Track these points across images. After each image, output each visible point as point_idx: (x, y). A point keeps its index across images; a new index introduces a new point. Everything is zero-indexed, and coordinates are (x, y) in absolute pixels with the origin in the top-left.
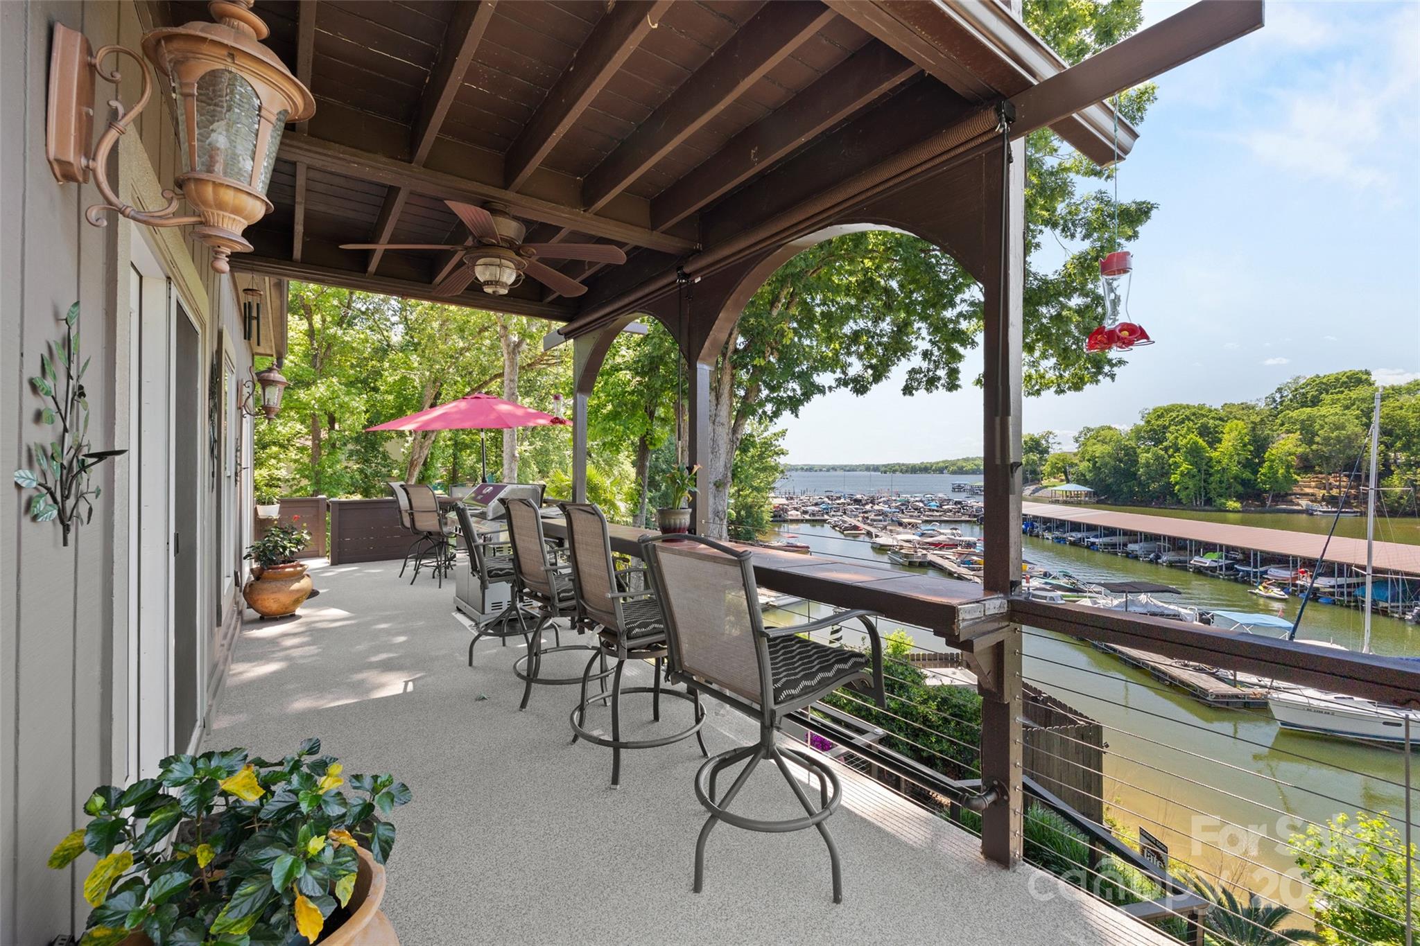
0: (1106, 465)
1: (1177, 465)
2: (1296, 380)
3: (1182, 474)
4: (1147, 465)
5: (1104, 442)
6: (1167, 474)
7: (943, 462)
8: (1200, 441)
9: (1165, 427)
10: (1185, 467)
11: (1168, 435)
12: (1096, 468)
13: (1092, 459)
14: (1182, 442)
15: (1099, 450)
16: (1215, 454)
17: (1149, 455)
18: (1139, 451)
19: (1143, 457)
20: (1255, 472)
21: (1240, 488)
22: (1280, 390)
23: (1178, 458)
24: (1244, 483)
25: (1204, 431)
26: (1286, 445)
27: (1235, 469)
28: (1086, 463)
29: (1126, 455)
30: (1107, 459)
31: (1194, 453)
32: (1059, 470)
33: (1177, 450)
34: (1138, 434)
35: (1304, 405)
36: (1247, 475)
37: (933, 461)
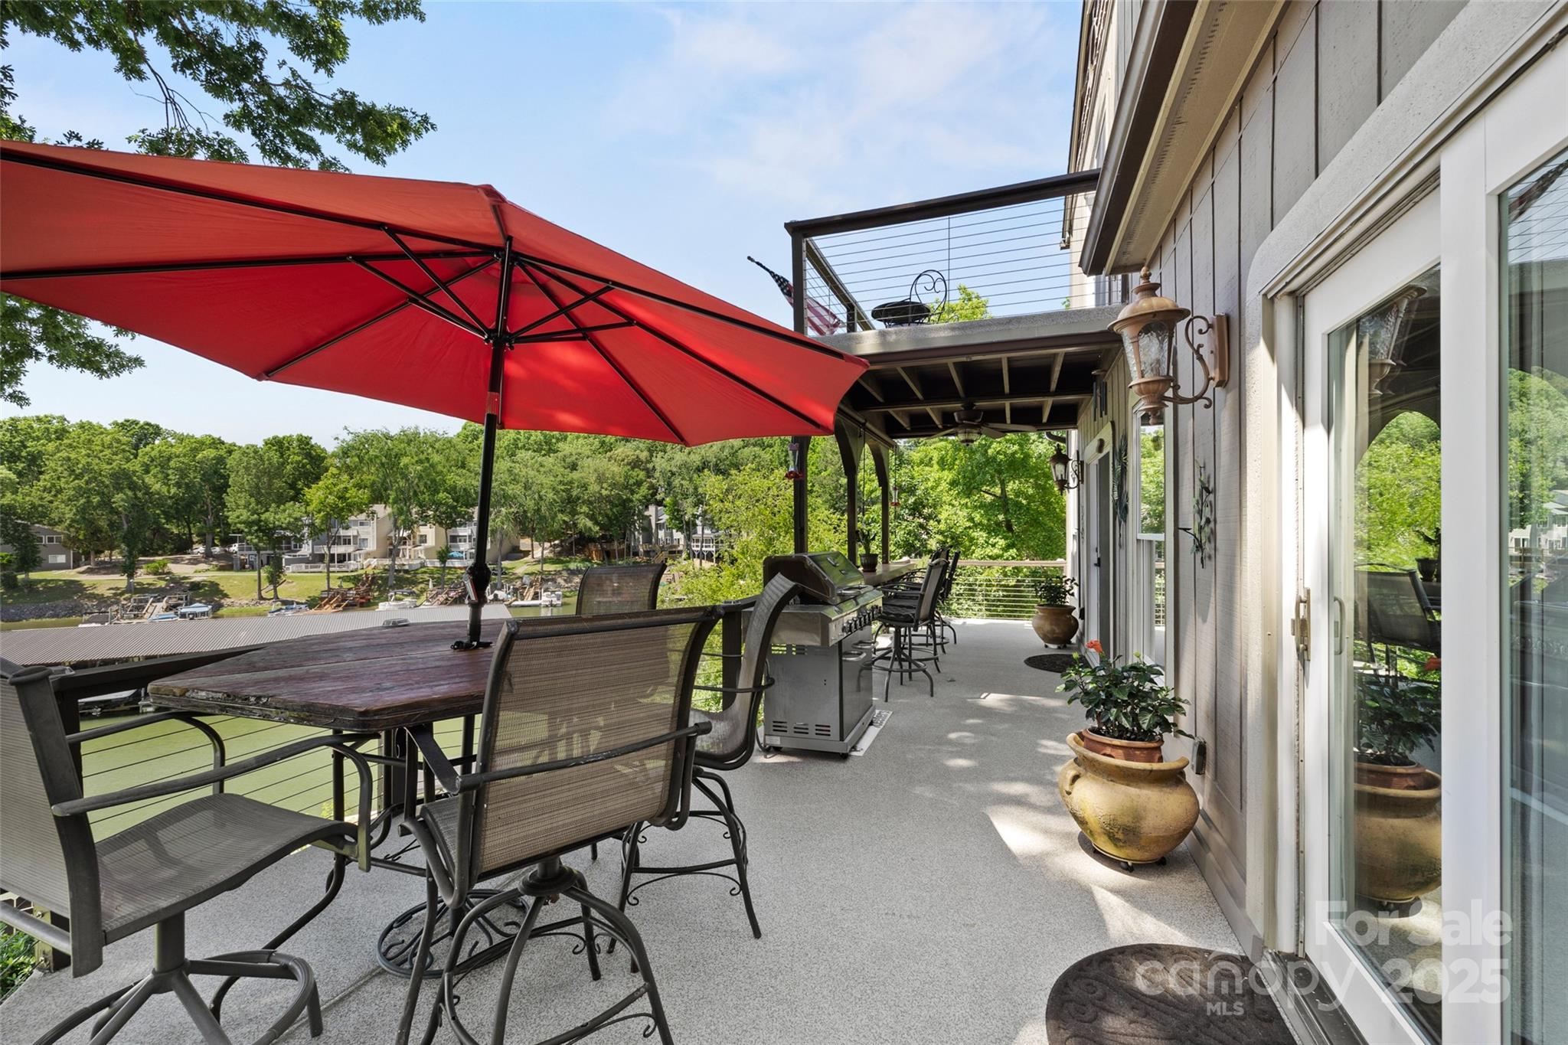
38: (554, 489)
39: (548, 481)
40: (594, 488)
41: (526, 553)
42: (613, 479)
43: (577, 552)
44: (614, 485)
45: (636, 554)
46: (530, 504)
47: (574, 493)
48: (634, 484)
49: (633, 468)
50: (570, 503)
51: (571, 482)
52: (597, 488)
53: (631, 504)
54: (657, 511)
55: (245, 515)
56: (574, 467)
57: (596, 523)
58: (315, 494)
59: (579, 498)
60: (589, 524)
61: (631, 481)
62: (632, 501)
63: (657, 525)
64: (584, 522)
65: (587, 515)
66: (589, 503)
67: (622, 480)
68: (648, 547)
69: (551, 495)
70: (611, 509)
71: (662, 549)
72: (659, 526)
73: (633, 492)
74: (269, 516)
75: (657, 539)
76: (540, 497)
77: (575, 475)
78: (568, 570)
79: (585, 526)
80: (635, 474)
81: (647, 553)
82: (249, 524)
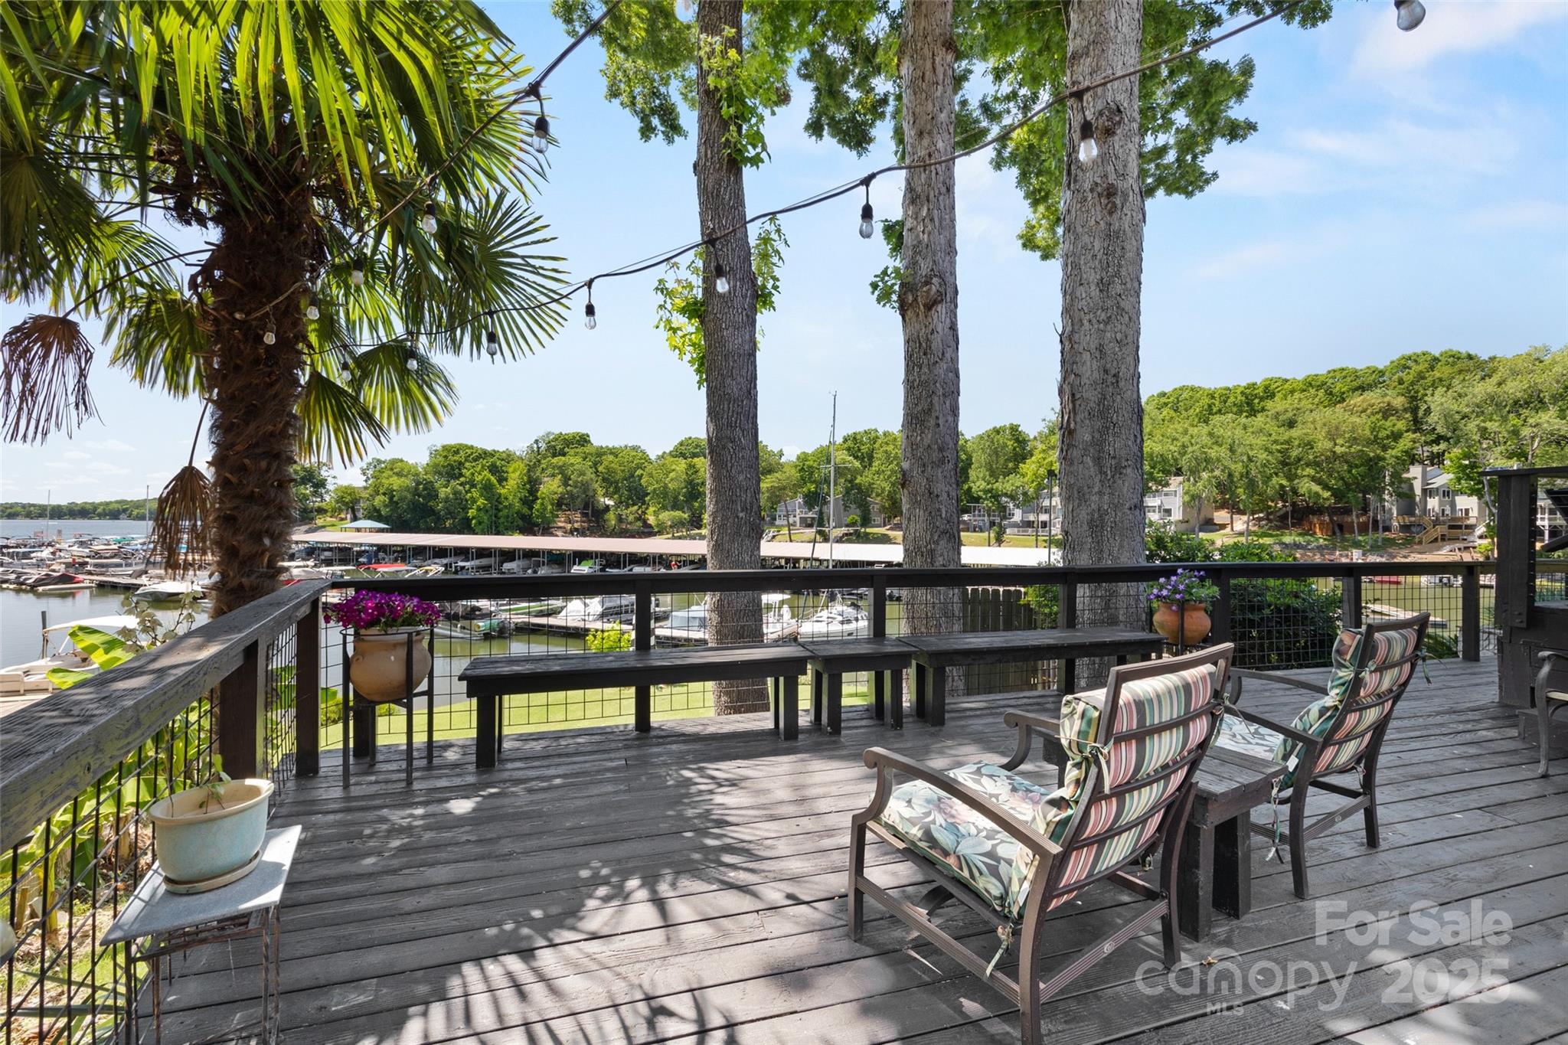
0: (402, 499)
1: (474, 501)
2: (548, 434)
3: (479, 509)
4: (447, 500)
5: (399, 475)
6: (465, 509)
7: (117, 502)
8: (493, 478)
9: (461, 463)
10: (481, 502)
11: (464, 471)
12: (392, 503)
13: (390, 493)
14: (478, 478)
15: (396, 483)
16: (503, 491)
17: (448, 490)
18: (437, 485)
19: (443, 492)
20: (531, 508)
21: (520, 523)
22: (536, 442)
23: (475, 493)
24: (523, 517)
25: (494, 469)
26: (551, 487)
27: (517, 505)
28: (381, 498)
29: (425, 489)
30: (405, 493)
31: (487, 488)
32: (346, 504)
33: (473, 486)
34: (435, 469)
35: (554, 455)
36: (525, 511)
37: (97, 501)
38: (1266, 449)
39: (1260, 441)
40: (1323, 445)
41: (1223, 527)
42: (1353, 431)
43: (1294, 525)
44: (1354, 440)
45: (1387, 529)
46: (1238, 468)
47: (1294, 453)
48: (1388, 437)
49: (1385, 418)
50: (1287, 465)
51: (1288, 442)
52: (1328, 445)
53: (1381, 464)
54: (1424, 474)
55: (983, 485)
56: (1291, 424)
57: (1326, 487)
58: (1029, 467)
59: (1299, 460)
60: (1316, 488)
61: (1383, 434)
62: (1384, 459)
63: (1424, 491)
64: (1307, 487)
65: (1313, 479)
66: (1315, 464)
67: (1367, 432)
68: (1408, 520)
69: (1263, 456)
70: (1350, 472)
71: (1436, 522)
72: (1427, 492)
73: (1385, 448)
74: (998, 486)
75: (1425, 511)
76: (1250, 460)
77: (1295, 433)
78: (1281, 543)
79: (1310, 491)
80: (1388, 424)
81: (1405, 528)
82: (986, 491)
